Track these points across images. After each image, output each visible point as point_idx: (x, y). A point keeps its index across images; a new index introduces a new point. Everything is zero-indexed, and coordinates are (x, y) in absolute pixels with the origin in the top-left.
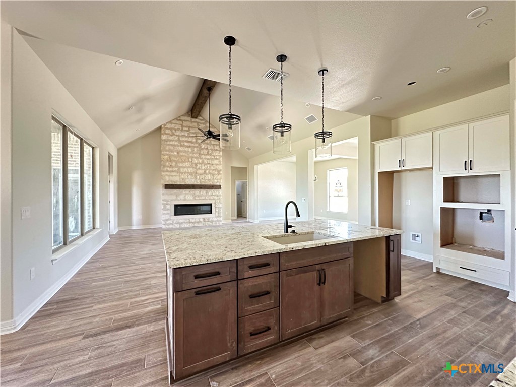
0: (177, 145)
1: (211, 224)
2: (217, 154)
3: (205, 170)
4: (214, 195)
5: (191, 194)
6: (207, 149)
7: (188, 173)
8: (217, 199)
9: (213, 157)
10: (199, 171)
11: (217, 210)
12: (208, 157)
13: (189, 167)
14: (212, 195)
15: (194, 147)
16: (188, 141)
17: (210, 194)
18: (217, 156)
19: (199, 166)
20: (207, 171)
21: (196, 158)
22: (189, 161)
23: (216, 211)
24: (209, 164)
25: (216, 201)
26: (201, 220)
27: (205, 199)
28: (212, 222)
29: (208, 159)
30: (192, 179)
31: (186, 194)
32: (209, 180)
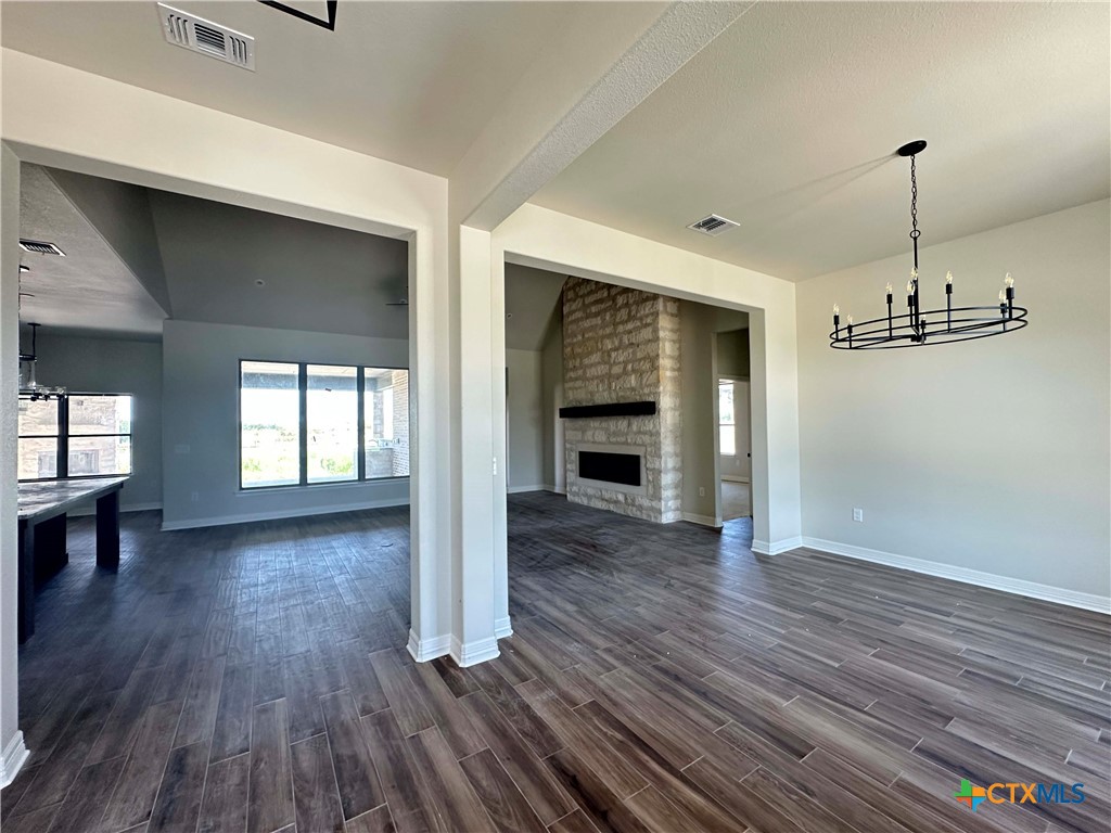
0: (581, 319)
1: (638, 513)
2: (647, 311)
3: (625, 363)
4: (645, 433)
5: (602, 429)
6: (627, 305)
7: (597, 377)
8: (651, 445)
9: (639, 324)
10: (617, 370)
11: (650, 478)
12: (630, 326)
13: (599, 363)
14: (639, 432)
15: (605, 310)
16: (597, 302)
17: (635, 428)
18: (647, 316)
19: (613, 355)
20: (630, 367)
21: (609, 336)
22: (598, 350)
23: (648, 481)
24: (632, 344)
25: (649, 449)
26: (621, 498)
27: (626, 443)
28: (640, 508)
29: (630, 332)
30: (604, 391)
31: (595, 429)
32: (633, 389)
